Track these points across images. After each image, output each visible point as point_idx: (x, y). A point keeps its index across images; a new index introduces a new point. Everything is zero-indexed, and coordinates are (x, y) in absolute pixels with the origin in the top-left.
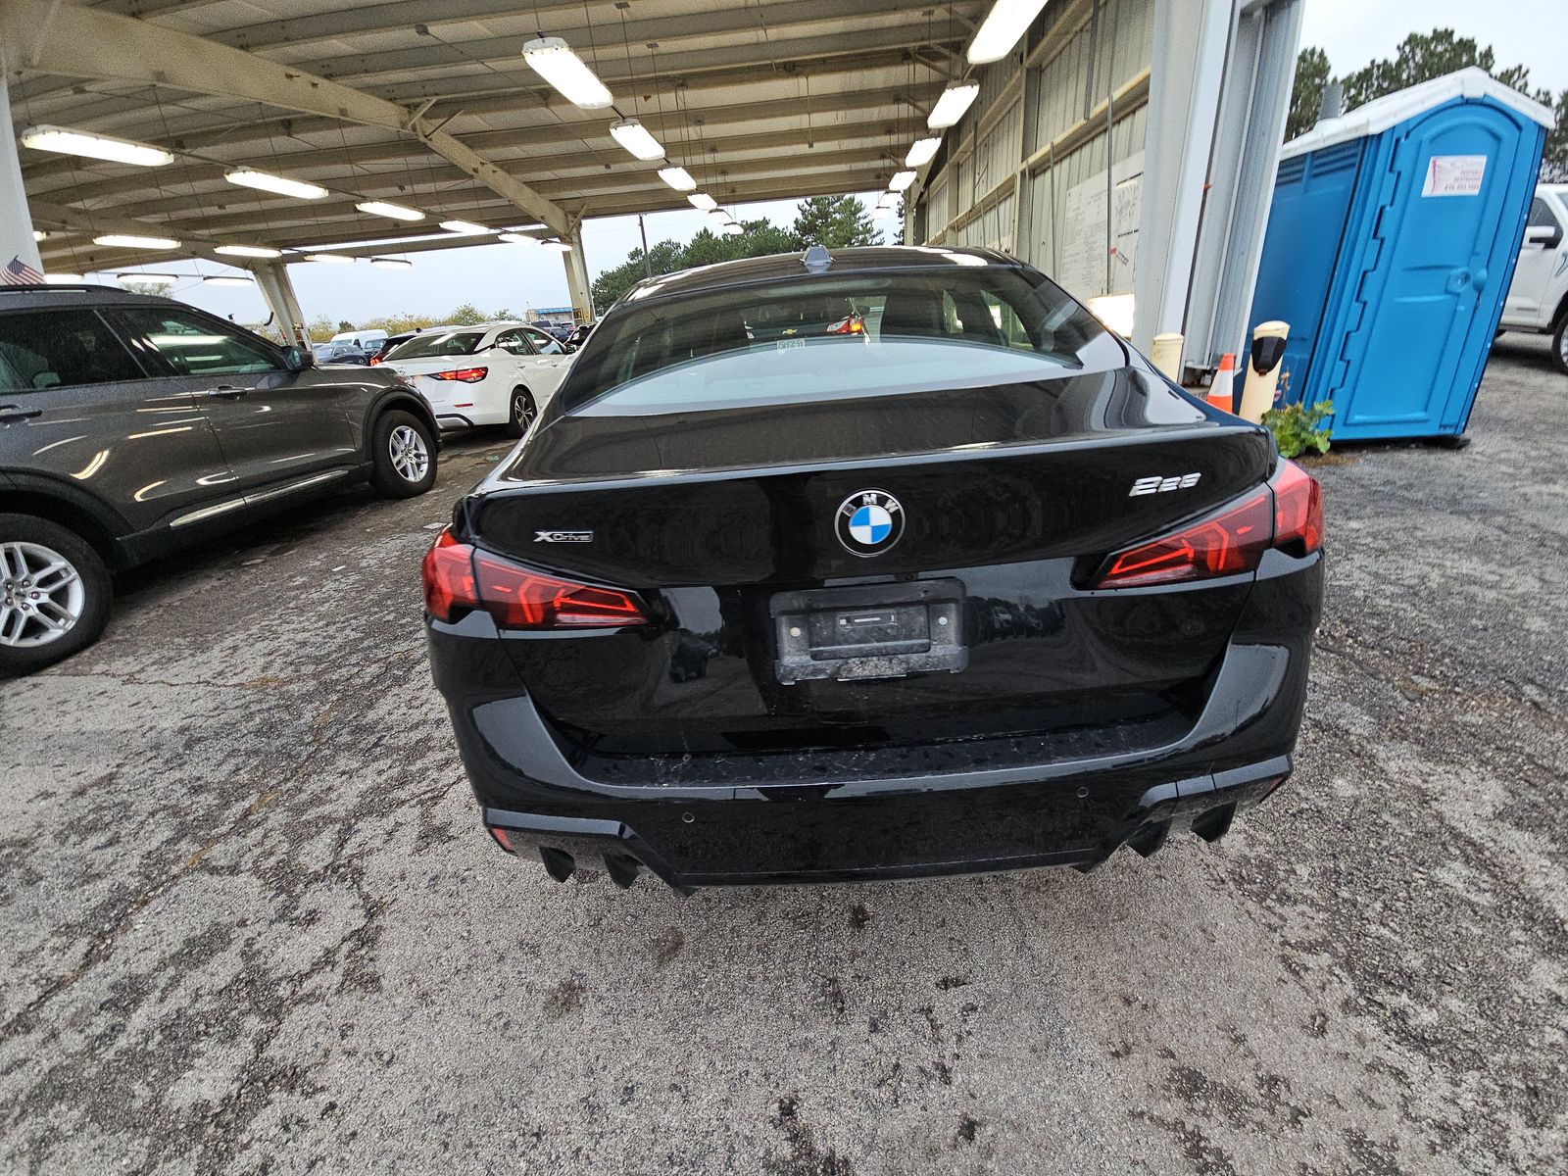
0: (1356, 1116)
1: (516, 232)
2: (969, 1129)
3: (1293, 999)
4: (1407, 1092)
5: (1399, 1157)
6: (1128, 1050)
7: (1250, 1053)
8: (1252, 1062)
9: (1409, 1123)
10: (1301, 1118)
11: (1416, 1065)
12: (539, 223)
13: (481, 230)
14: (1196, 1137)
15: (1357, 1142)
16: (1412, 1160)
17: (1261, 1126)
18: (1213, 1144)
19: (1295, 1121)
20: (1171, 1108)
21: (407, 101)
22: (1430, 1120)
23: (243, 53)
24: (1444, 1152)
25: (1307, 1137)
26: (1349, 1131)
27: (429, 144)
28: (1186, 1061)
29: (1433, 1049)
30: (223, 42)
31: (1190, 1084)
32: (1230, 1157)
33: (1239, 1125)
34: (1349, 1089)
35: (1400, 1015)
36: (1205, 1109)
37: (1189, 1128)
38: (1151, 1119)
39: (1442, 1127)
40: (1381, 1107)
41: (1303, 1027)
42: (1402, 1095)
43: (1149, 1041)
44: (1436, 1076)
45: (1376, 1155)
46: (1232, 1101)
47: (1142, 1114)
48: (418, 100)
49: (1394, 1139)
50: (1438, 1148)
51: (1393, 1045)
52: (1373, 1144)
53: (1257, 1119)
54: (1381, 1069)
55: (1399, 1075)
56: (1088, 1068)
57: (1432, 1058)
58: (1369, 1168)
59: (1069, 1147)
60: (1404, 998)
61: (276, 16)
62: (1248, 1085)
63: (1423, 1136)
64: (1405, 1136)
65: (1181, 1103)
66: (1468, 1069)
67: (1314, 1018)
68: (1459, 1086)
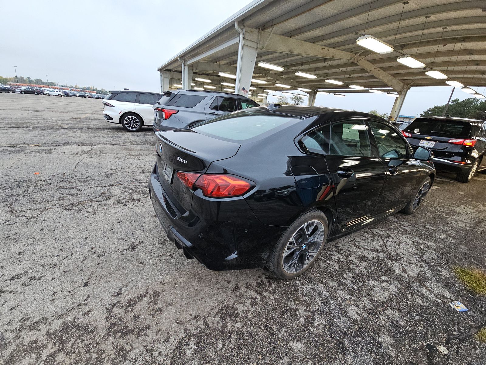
0: (154, 328)
1: (376, 90)
2: (142, 263)
3: (185, 317)
4: (162, 342)
5: (143, 337)
6: (162, 284)
7: (167, 307)
8: (165, 307)
9: (152, 341)
10: (152, 316)
11: (171, 345)
12: (389, 87)
13: (363, 88)
14: (145, 296)
15: (147, 327)
16: (142, 340)
17: (149, 308)
18: (144, 299)
19: (151, 314)
20: (150, 291)
21: (355, 52)
22: (153, 346)
23: (313, 44)
24: (144, 349)
25: (148, 317)
26: (150, 326)
27: (358, 63)
28: (162, 294)
29: (177, 352)
30: (309, 42)
31: (157, 295)
32: (141, 302)
33: (149, 304)
34: (161, 328)
35: (187, 344)
36: (151, 297)
37: (147, 295)
38: (148, 289)
39: (152, 350)
40: (157, 335)
41: (177, 319)
42: (161, 340)
43: (166, 288)
44: (168, 351)
45: (143, 331)
46: (155, 302)
47: (148, 287)
48: (358, 51)
49: (148, 336)
50: (145, 348)
51: (177, 340)
52: (146, 331)
53: (151, 307)
54: (168, 336)
55: (167, 340)
56: (157, 278)
57: (174, 350)
58: (140, 330)
59: (140, 277)
60: (194, 347)
61: (322, 34)
62: (158, 306)
63: (149, 344)
64: (149, 339)
65: (152, 293)
66: (171, 361)
67: (181, 321)
68: (165, 357)
